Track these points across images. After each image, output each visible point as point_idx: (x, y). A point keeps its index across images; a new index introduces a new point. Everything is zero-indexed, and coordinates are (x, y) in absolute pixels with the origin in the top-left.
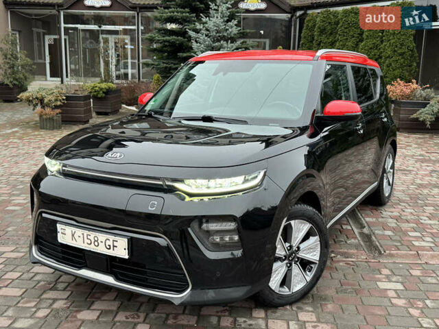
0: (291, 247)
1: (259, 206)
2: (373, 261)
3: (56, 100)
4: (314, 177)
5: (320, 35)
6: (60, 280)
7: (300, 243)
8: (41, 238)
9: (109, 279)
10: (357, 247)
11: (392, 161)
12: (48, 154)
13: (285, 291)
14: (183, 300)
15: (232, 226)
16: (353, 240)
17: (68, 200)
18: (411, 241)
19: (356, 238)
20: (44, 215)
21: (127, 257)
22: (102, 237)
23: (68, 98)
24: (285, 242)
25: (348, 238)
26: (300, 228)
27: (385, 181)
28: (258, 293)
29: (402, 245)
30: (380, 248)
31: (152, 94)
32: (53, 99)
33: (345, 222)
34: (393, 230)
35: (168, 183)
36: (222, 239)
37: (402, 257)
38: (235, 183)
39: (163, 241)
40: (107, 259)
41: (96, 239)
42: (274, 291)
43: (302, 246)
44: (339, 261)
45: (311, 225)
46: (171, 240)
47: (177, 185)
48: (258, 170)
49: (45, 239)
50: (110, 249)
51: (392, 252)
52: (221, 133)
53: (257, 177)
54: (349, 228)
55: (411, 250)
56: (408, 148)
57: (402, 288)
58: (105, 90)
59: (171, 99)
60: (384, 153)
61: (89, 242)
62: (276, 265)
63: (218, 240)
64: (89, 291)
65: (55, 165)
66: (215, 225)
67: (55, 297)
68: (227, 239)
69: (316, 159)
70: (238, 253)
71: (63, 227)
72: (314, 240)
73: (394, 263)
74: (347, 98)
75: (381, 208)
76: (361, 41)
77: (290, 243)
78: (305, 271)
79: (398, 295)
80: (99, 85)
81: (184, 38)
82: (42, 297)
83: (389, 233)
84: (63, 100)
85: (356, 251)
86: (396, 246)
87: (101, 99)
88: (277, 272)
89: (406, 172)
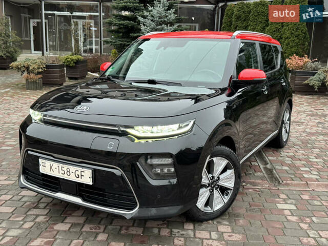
0: (213, 177)
1: (190, 147)
2: (273, 188)
3: (39, 68)
4: (231, 125)
5: (236, 21)
6: (41, 201)
7: (220, 174)
8: (27, 169)
9: (77, 200)
10: (262, 178)
11: (288, 115)
12: (32, 107)
13: (208, 210)
14: (133, 215)
15: (169, 161)
16: (259, 173)
17: (47, 141)
18: (302, 174)
19: (261, 171)
20: (29, 152)
21: (91, 183)
22: (73, 169)
23: (47, 66)
24: (209, 174)
25: (255, 171)
26: (220, 163)
27: (283, 130)
28: (188, 211)
29: (296, 177)
30: (279, 179)
31: (111, 63)
32: (36, 67)
33: (254, 160)
34: (289, 166)
35: (122, 129)
36: (162, 170)
37: (295, 186)
38: (172, 129)
39: (118, 172)
40: (76, 185)
41: (68, 170)
42: (200, 210)
43: (221, 177)
44: (248, 189)
45: (228, 161)
46: (124, 171)
47: (129, 130)
48: (189, 119)
49: (30, 170)
50: (78, 177)
51: (288, 182)
52: (161, 92)
53: (188, 125)
54: (257, 164)
55: (302, 181)
56: (301, 106)
57: (295, 208)
58: (75, 61)
59: (125, 67)
60: (283, 109)
61: (63, 173)
62: (202, 191)
63: (159, 171)
64: (63, 209)
65: (37, 115)
66: (157, 160)
67: (38, 213)
68: (166, 170)
69: (232, 113)
70: (174, 181)
71: (44, 161)
72: (231, 172)
73: (290, 190)
74: (256, 68)
75: (280, 150)
76: (267, 25)
77: (212, 174)
78: (223, 195)
79: (292, 213)
80: (70, 57)
81: (135, 22)
82: (28, 213)
83: (286, 168)
84: (44, 68)
85: (261, 181)
86: (291, 177)
87: (72, 67)
88: (203, 196)
89: (299, 123)
